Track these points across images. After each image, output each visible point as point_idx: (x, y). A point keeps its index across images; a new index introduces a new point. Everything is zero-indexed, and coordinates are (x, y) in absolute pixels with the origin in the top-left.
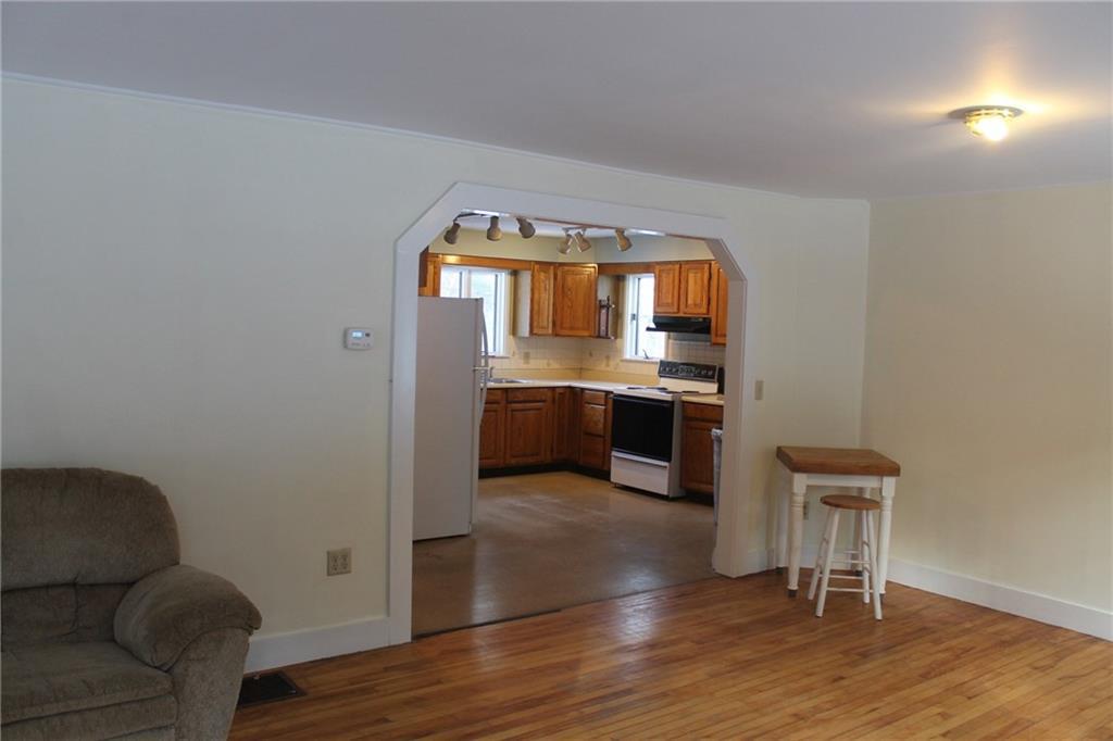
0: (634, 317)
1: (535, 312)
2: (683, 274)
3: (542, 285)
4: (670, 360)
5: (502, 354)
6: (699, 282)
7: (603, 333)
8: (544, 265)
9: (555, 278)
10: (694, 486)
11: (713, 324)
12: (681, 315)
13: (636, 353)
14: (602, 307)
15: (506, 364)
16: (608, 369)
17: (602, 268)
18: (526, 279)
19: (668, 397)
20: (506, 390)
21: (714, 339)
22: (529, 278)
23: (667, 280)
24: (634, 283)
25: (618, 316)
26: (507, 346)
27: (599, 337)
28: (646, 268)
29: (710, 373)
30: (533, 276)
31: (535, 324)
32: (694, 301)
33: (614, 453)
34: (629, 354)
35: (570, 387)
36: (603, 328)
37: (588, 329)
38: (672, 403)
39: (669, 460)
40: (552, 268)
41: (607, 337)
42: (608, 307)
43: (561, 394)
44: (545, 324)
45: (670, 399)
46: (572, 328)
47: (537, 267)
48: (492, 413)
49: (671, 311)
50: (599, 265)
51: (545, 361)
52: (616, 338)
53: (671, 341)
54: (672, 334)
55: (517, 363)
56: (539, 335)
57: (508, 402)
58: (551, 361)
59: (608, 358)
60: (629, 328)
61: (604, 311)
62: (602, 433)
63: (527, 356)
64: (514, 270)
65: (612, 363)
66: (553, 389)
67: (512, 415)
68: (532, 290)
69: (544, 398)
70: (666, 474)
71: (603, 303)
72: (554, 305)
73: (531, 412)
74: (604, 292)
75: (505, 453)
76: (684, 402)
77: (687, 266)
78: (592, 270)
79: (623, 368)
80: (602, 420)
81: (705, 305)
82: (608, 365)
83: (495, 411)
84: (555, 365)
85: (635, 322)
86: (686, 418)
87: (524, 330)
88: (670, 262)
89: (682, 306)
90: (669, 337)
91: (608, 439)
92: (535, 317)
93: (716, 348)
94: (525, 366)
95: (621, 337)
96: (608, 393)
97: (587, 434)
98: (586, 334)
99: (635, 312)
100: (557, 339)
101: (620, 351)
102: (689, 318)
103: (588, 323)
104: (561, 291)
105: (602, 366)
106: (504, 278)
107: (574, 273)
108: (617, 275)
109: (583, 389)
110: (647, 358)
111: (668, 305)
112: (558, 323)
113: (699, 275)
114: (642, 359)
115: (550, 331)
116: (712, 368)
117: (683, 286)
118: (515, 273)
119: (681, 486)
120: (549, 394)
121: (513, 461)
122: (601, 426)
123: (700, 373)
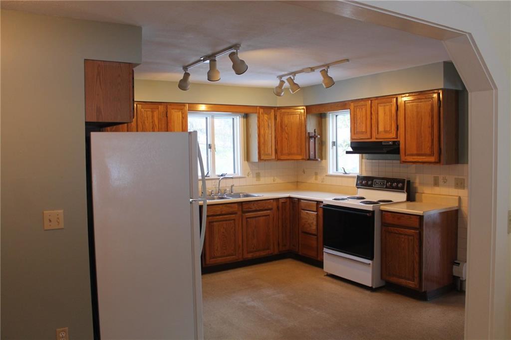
0: (334, 144)
1: (261, 144)
2: (374, 108)
3: (266, 123)
4: (364, 174)
5: (240, 175)
6: (388, 113)
7: (312, 156)
8: (267, 109)
9: (275, 119)
10: (394, 280)
11: (402, 146)
12: (373, 140)
13: (337, 170)
14: (310, 137)
15: (243, 182)
16: (317, 182)
17: (309, 109)
18: (254, 120)
19: (369, 207)
20: (241, 204)
21: (403, 158)
22: (256, 119)
23: (360, 113)
24: (333, 118)
25: (322, 144)
26: (243, 170)
27: (309, 159)
28: (342, 106)
29: (400, 185)
30: (259, 118)
31: (262, 152)
32: (385, 128)
33: (325, 250)
34: (331, 171)
35: (290, 198)
36: (312, 153)
37: (300, 155)
38: (373, 212)
39: (372, 258)
40: (273, 111)
41: (315, 159)
42: (315, 137)
43: (282, 203)
44: (270, 151)
45: (371, 209)
46: (289, 154)
47: (261, 111)
48: (232, 221)
49: (365, 137)
50: (307, 107)
51: (272, 178)
52: (322, 159)
53: (364, 160)
54: (364, 155)
55: (252, 180)
56: (265, 160)
57: (244, 212)
58: (275, 178)
59: (316, 174)
60: (331, 151)
61: (312, 141)
62: (315, 233)
63: (258, 176)
64: (246, 113)
65: (319, 178)
66: (277, 199)
67: (247, 221)
68: (259, 128)
69: (270, 207)
70: (370, 269)
71: (311, 135)
72: (275, 138)
73: (261, 218)
74: (311, 127)
75: (243, 250)
76: (382, 211)
77: (376, 101)
78: (302, 111)
79: (328, 181)
80: (315, 223)
81: (394, 131)
82: (316, 179)
83: (234, 220)
84: (278, 180)
85: (335, 147)
86: (384, 224)
87: (255, 157)
88: (362, 100)
89: (374, 134)
90: (362, 158)
91: (321, 239)
92: (262, 148)
93: (405, 165)
94: (257, 183)
95: (326, 159)
96: (318, 203)
97: (304, 232)
98: (300, 157)
99: (335, 140)
100: (279, 163)
101: (325, 169)
102: (381, 142)
103: (301, 149)
104: (280, 128)
105: (312, 180)
106: (239, 120)
107: (289, 114)
108: (320, 113)
109: (299, 199)
110: (346, 173)
111: (362, 133)
112: (279, 151)
113: (387, 108)
114: (342, 174)
115: (274, 157)
116: (402, 181)
117: (374, 117)
118: (246, 116)
119: (382, 278)
120: (275, 203)
121: (250, 256)
122: (314, 227)
123: (391, 185)
